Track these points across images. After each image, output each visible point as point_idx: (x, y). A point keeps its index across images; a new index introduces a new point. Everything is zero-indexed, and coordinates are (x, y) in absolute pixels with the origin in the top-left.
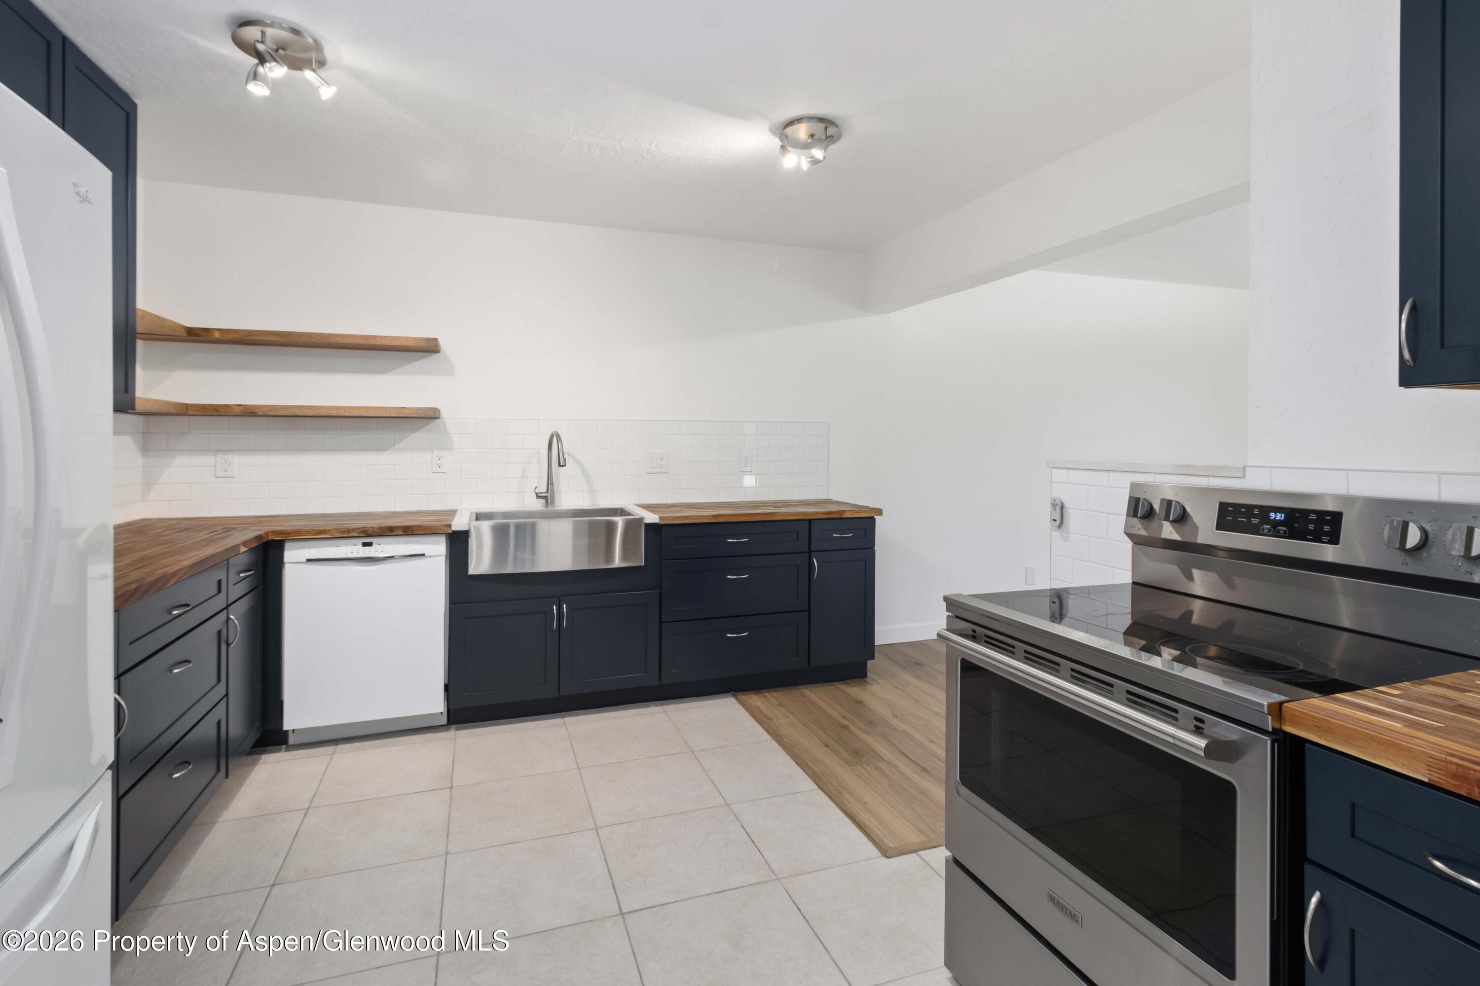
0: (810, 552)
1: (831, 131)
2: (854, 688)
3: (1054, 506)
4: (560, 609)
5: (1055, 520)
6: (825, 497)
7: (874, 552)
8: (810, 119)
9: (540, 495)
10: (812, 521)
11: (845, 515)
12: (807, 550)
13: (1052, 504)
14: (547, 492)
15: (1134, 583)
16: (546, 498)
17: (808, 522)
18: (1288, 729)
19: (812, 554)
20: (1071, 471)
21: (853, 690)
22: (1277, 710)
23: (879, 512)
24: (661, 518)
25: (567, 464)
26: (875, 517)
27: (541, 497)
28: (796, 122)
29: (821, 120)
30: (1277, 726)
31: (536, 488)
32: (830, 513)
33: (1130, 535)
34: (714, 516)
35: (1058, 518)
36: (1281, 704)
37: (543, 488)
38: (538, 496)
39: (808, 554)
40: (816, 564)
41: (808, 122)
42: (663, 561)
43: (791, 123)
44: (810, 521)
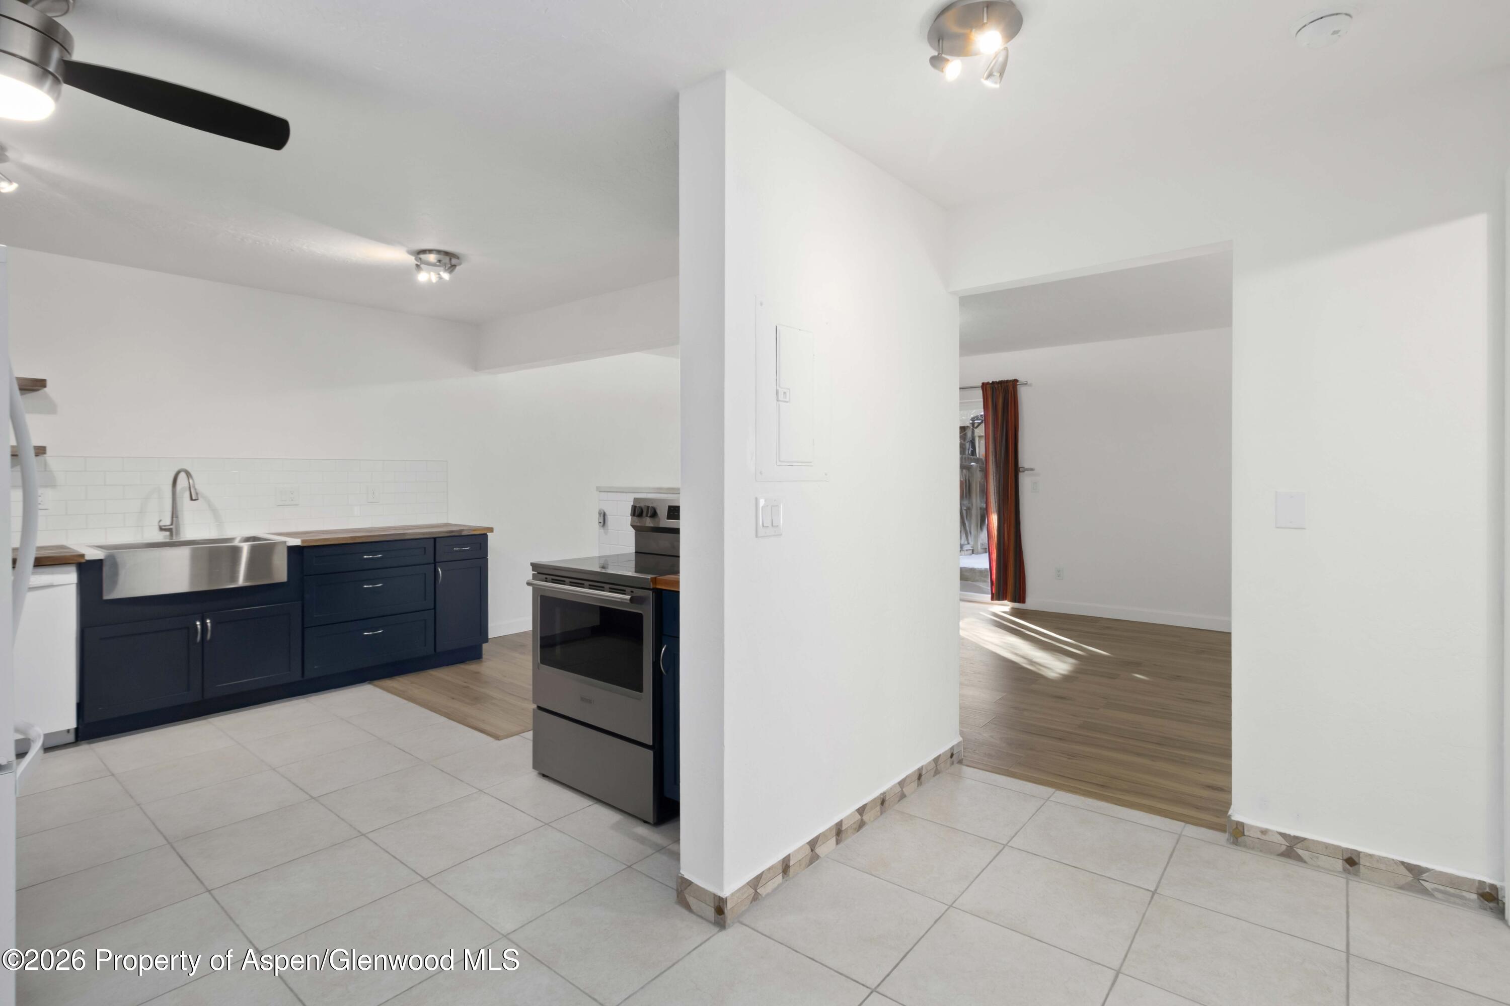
0: (435, 563)
1: (454, 261)
2: (472, 666)
3: (600, 514)
4: (204, 625)
5: (600, 523)
6: (445, 522)
7: (487, 560)
8: (439, 252)
9: (163, 527)
10: (437, 539)
11: (464, 533)
12: (433, 561)
13: (599, 513)
14: (172, 524)
15: (636, 552)
16: (170, 530)
17: (433, 540)
18: (659, 587)
19: (437, 564)
20: (609, 493)
21: (472, 667)
22: (654, 580)
23: (491, 530)
24: (303, 541)
25: (200, 498)
26: (488, 534)
27: (165, 530)
28: (427, 252)
29: (447, 253)
30: (654, 586)
31: (160, 521)
32: (452, 532)
33: (633, 526)
34: (352, 538)
35: (602, 522)
36: (655, 578)
37: (167, 521)
38: (162, 529)
39: (433, 565)
40: (440, 572)
41: (436, 254)
42: (305, 577)
43: (424, 252)
44: (435, 539)
